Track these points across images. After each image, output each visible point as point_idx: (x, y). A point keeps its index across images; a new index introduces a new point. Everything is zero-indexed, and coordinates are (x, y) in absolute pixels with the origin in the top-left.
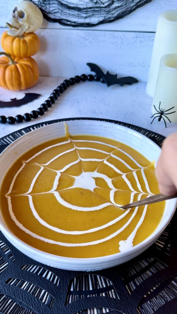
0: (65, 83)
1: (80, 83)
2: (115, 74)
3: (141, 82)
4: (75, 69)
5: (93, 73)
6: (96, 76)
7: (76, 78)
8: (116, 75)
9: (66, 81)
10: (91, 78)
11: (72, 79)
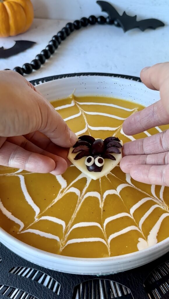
0: (68, 26)
1: (88, 26)
2: (133, 15)
3: (167, 25)
4: (81, 8)
5: (105, 14)
6: (108, 17)
7: (82, 21)
8: (136, 16)
9: (70, 24)
10: (103, 21)
11: (77, 22)
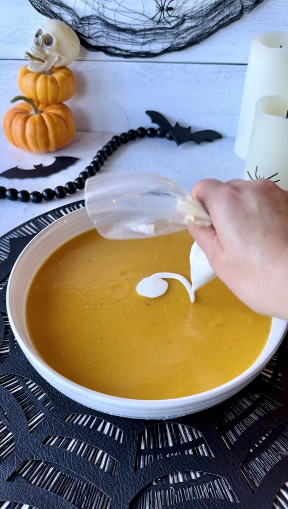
0: (114, 140)
1: (136, 140)
2: (187, 127)
3: (225, 137)
4: (128, 119)
5: (156, 126)
6: (159, 129)
7: (130, 133)
8: (190, 127)
9: (116, 137)
10: (153, 133)
11: (124, 134)
